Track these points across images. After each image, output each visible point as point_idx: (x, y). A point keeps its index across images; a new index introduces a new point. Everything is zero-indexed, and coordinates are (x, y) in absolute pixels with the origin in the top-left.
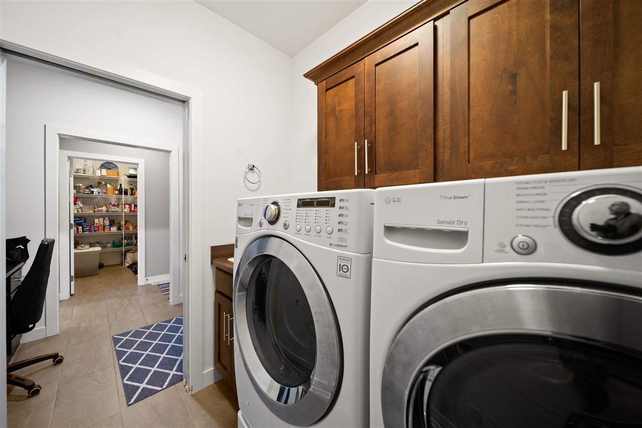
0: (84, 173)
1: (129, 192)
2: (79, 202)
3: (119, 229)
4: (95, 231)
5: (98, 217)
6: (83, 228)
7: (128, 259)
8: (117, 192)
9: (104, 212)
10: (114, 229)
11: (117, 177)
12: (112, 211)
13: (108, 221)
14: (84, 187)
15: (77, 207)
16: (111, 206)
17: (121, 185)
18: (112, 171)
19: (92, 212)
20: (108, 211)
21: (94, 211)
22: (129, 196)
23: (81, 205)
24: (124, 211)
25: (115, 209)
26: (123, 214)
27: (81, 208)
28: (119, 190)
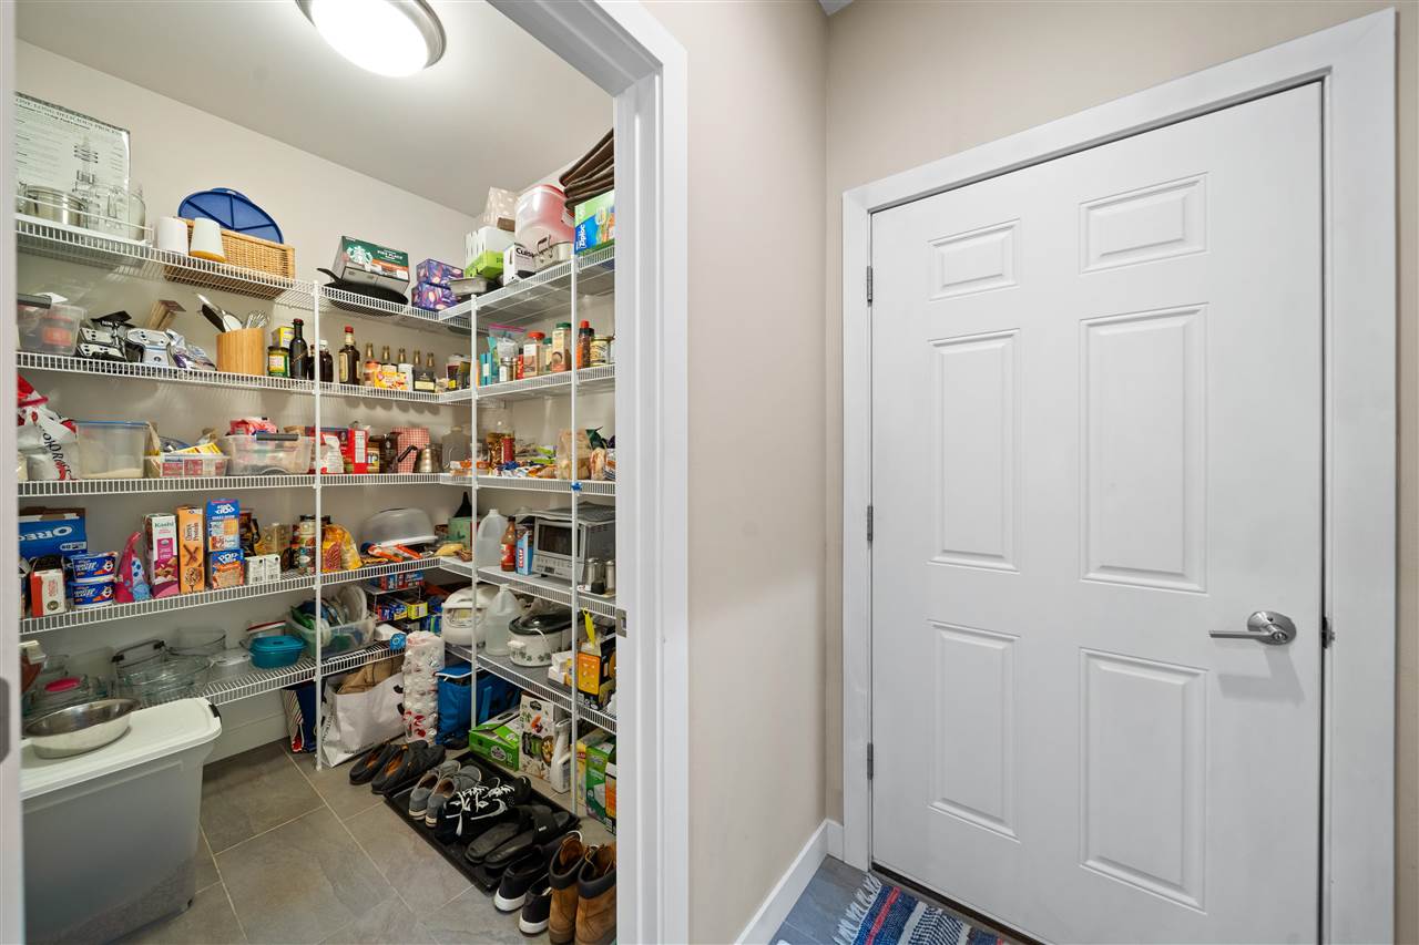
0: (78, 221)
1: (341, 365)
2: (41, 410)
3: (289, 562)
4: (154, 591)
5: (173, 505)
6: (70, 577)
7: (345, 726)
8: (279, 362)
9: (209, 472)
10: (265, 567)
11: (279, 278)
12: (257, 470)
13: (235, 524)
14: (75, 314)
15: (32, 441)
16: (242, 437)
17: (298, 324)
18: (253, 243)
19: (135, 473)
20: (227, 468)
21: (148, 470)
22: (336, 383)
23: (58, 432)
24: (319, 465)
25: (269, 455)
26: (318, 486)
27: (53, 447)
28: (290, 351)
